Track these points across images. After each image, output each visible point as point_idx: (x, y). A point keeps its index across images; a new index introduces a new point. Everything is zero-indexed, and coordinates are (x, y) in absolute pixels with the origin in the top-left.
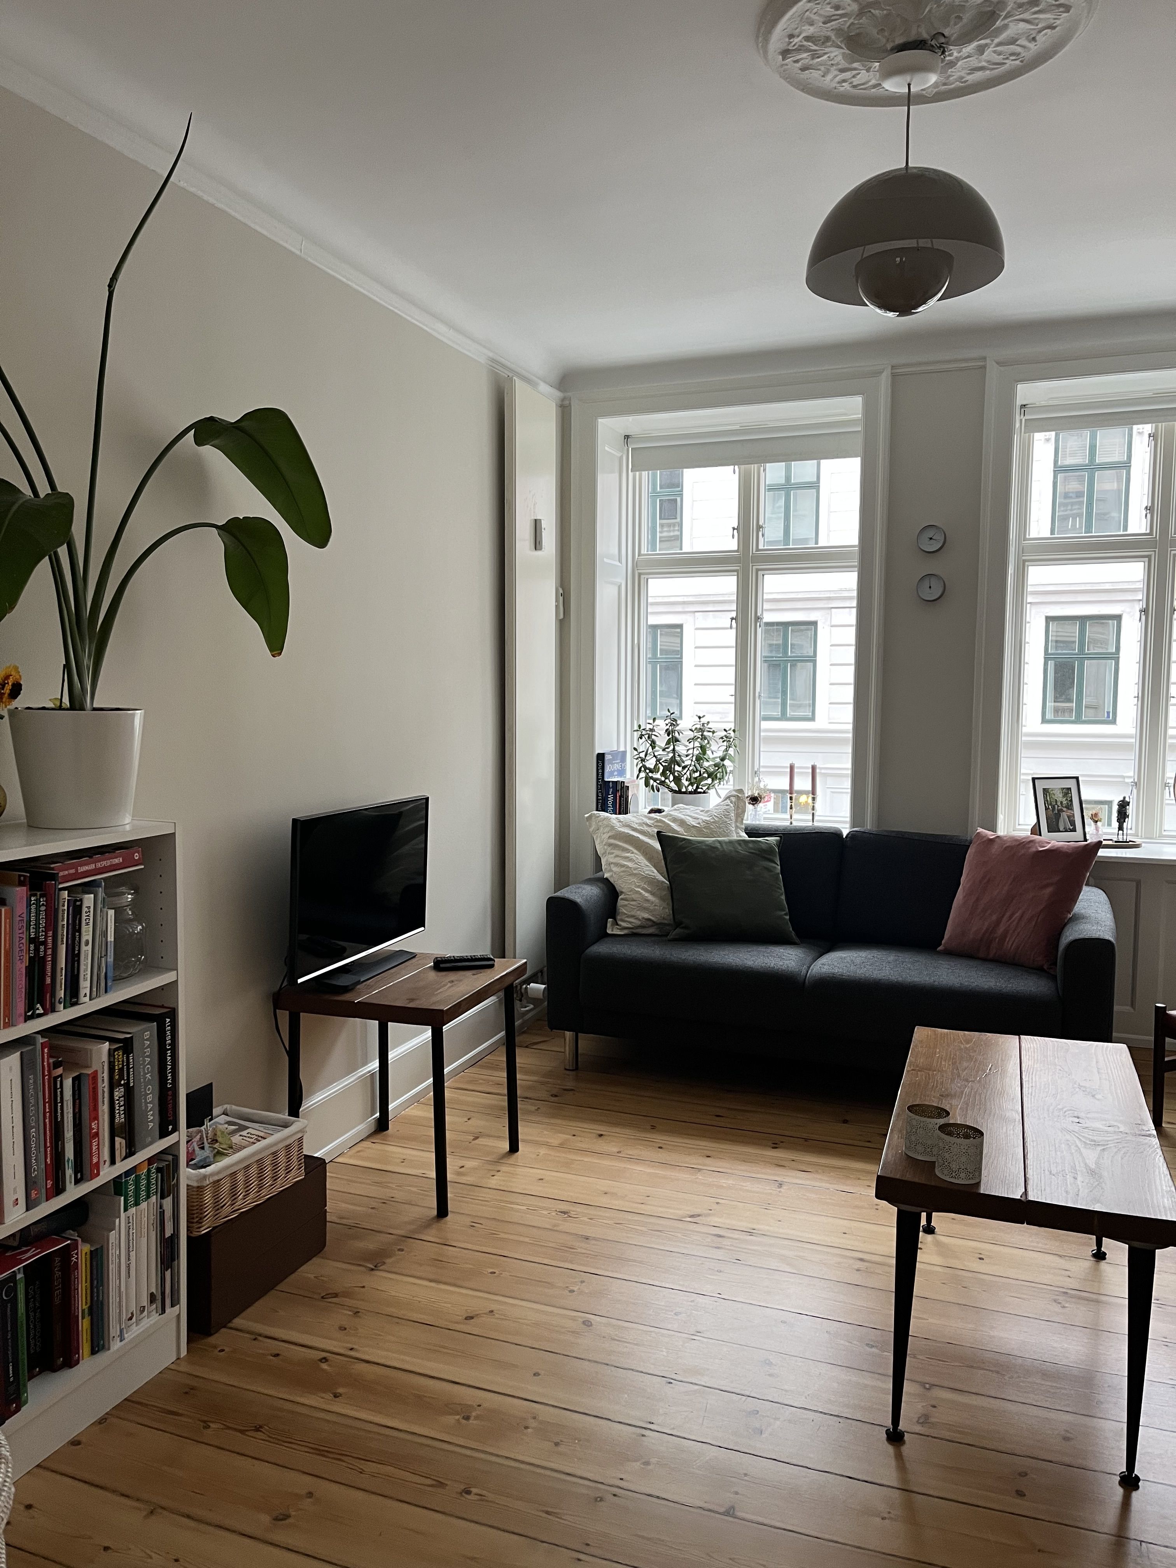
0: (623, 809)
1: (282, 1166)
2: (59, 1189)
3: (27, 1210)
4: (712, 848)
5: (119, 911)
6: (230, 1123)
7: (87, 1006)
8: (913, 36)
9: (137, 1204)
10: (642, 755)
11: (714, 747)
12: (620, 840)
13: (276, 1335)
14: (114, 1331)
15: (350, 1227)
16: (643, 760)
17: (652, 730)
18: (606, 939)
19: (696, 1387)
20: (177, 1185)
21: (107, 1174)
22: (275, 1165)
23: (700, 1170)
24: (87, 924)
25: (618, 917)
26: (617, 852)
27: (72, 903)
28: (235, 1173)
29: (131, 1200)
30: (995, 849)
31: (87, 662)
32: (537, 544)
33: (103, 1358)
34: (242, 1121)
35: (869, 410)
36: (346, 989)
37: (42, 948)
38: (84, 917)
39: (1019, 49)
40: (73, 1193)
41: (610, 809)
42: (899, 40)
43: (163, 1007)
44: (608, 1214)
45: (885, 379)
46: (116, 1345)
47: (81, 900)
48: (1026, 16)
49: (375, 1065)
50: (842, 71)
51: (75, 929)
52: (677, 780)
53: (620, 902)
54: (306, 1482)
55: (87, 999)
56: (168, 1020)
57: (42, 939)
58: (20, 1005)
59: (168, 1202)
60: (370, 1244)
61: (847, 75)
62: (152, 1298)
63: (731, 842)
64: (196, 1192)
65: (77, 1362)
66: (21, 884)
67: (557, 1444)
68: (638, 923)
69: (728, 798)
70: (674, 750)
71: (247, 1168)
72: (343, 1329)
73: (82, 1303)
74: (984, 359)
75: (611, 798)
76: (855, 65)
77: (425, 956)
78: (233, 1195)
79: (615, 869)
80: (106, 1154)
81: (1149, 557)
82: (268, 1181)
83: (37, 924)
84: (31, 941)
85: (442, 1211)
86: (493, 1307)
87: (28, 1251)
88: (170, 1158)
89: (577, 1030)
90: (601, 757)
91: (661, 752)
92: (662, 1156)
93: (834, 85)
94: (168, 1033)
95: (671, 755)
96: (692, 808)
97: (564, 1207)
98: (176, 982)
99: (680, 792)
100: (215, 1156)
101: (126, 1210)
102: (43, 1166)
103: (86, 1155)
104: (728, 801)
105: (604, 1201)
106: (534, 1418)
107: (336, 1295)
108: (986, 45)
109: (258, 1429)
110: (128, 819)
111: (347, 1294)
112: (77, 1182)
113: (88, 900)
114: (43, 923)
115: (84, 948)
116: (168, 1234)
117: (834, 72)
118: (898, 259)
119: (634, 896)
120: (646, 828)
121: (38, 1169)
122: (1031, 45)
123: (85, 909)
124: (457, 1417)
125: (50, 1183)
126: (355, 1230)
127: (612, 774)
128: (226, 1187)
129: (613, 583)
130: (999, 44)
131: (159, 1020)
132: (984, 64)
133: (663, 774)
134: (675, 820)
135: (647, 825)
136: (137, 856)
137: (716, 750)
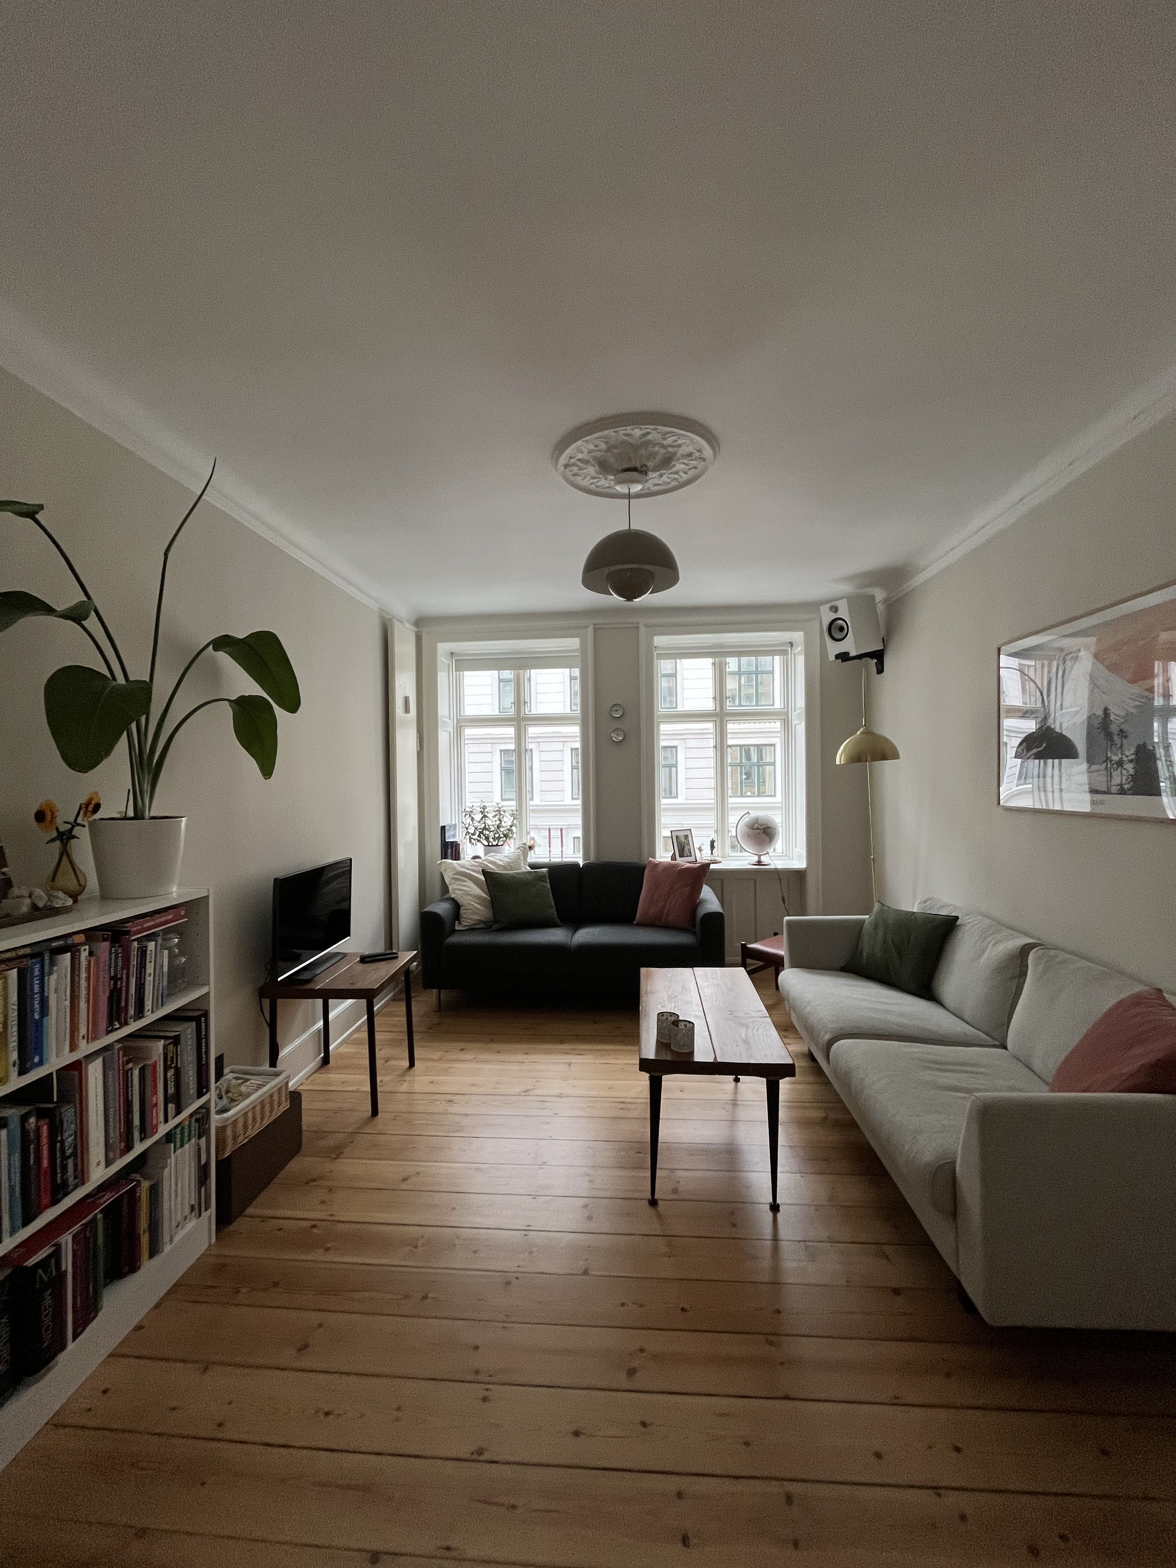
0: (457, 857)
1: (276, 1103)
2: (129, 1148)
3: (107, 1167)
4: (513, 877)
5: (170, 949)
6: (237, 1078)
7: (150, 1018)
8: (632, 465)
9: (182, 1146)
10: (467, 826)
11: (505, 819)
12: (460, 875)
13: (279, 1215)
14: (166, 1238)
15: (316, 1132)
16: (467, 828)
17: (471, 812)
18: (456, 933)
19: (549, 1198)
20: (209, 1128)
21: (163, 1129)
22: (272, 1103)
23: (523, 1062)
24: (151, 962)
25: (462, 920)
26: (458, 883)
27: (140, 950)
28: (246, 1113)
29: (178, 1144)
30: (660, 868)
31: (147, 787)
32: (407, 710)
33: (158, 1260)
34: (244, 1076)
35: (583, 644)
36: (308, 981)
37: (119, 982)
38: (148, 958)
39: (678, 477)
40: (139, 1148)
41: (450, 857)
42: (625, 466)
43: (199, 1010)
44: (476, 1097)
45: (590, 630)
46: (167, 1248)
47: (146, 947)
48: (685, 461)
49: (321, 1024)
50: (593, 478)
51: (142, 966)
52: (487, 838)
53: (462, 911)
54: (316, 1317)
55: (150, 1013)
56: (203, 1019)
57: (119, 976)
58: (103, 1024)
59: (203, 1140)
60: (331, 1141)
61: (595, 480)
62: (192, 1208)
63: (523, 873)
64: (221, 1130)
65: (139, 1268)
66: (105, 940)
67: (475, 1252)
68: (473, 922)
69: (519, 848)
70: (485, 823)
71: (254, 1108)
72: (323, 1202)
73: (143, 1223)
74: (638, 623)
75: (449, 850)
76: (601, 476)
77: (354, 955)
78: (245, 1127)
79: (458, 892)
80: (161, 1117)
81: (715, 721)
82: (267, 1113)
83: (116, 966)
84: (111, 978)
85: (375, 1112)
86: (419, 1169)
87: (103, 1196)
88: (204, 1111)
89: (440, 988)
90: (443, 828)
91: (477, 824)
92: (499, 1057)
93: (587, 484)
94: (203, 1027)
95: (483, 825)
96: (499, 855)
97: (448, 1097)
98: (208, 993)
99: (489, 846)
100: (230, 1103)
101: (175, 1152)
102: (118, 1134)
103: (148, 1119)
104: (519, 850)
105: (474, 1090)
106: (458, 1238)
107: (314, 1180)
108: (665, 473)
109: (276, 1285)
110: (174, 889)
111: (322, 1178)
112: (142, 1140)
113: (151, 945)
114: (120, 964)
115: (148, 978)
116: (203, 1162)
117: (588, 478)
118: (629, 574)
119: (471, 907)
120: (475, 868)
121: (115, 1135)
122: (684, 476)
123: (149, 952)
124: (410, 1247)
125: (123, 1144)
126: (321, 1134)
127: (449, 837)
128: (240, 1124)
129: (447, 731)
130: (672, 473)
131: (197, 1019)
132: (661, 482)
133: (479, 836)
134: (490, 862)
135: (475, 866)
136: (182, 913)
137: (507, 821)
